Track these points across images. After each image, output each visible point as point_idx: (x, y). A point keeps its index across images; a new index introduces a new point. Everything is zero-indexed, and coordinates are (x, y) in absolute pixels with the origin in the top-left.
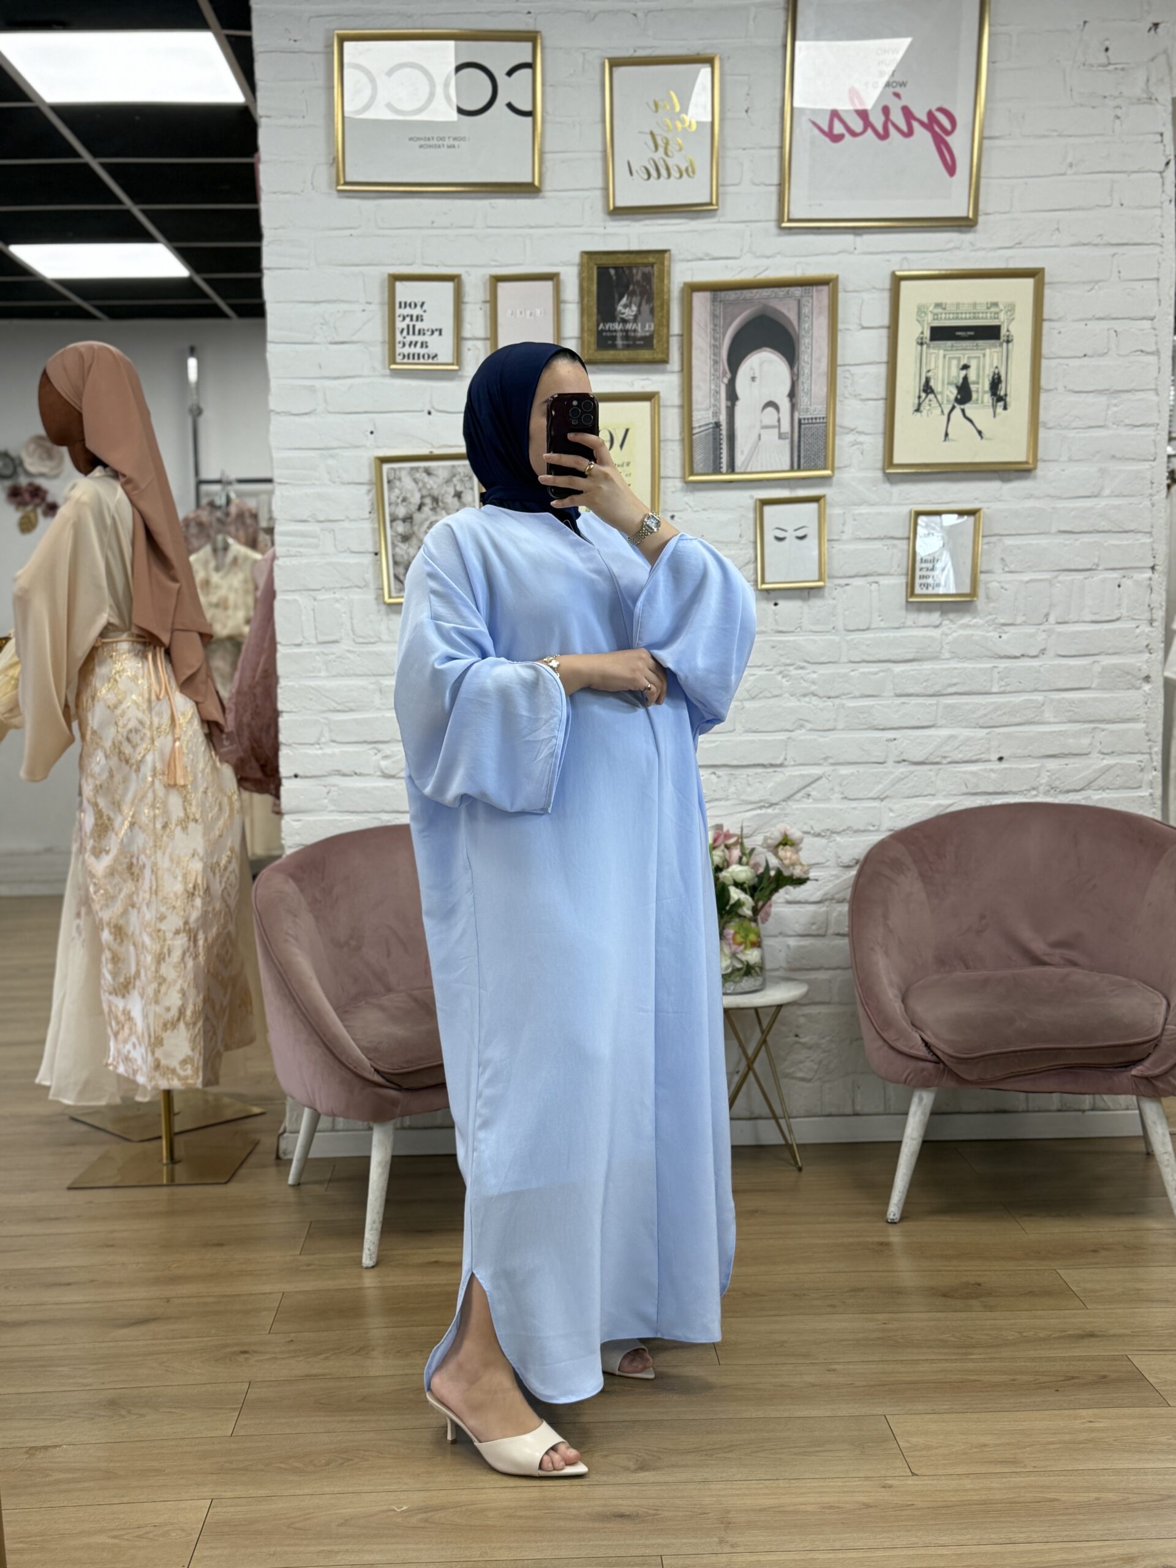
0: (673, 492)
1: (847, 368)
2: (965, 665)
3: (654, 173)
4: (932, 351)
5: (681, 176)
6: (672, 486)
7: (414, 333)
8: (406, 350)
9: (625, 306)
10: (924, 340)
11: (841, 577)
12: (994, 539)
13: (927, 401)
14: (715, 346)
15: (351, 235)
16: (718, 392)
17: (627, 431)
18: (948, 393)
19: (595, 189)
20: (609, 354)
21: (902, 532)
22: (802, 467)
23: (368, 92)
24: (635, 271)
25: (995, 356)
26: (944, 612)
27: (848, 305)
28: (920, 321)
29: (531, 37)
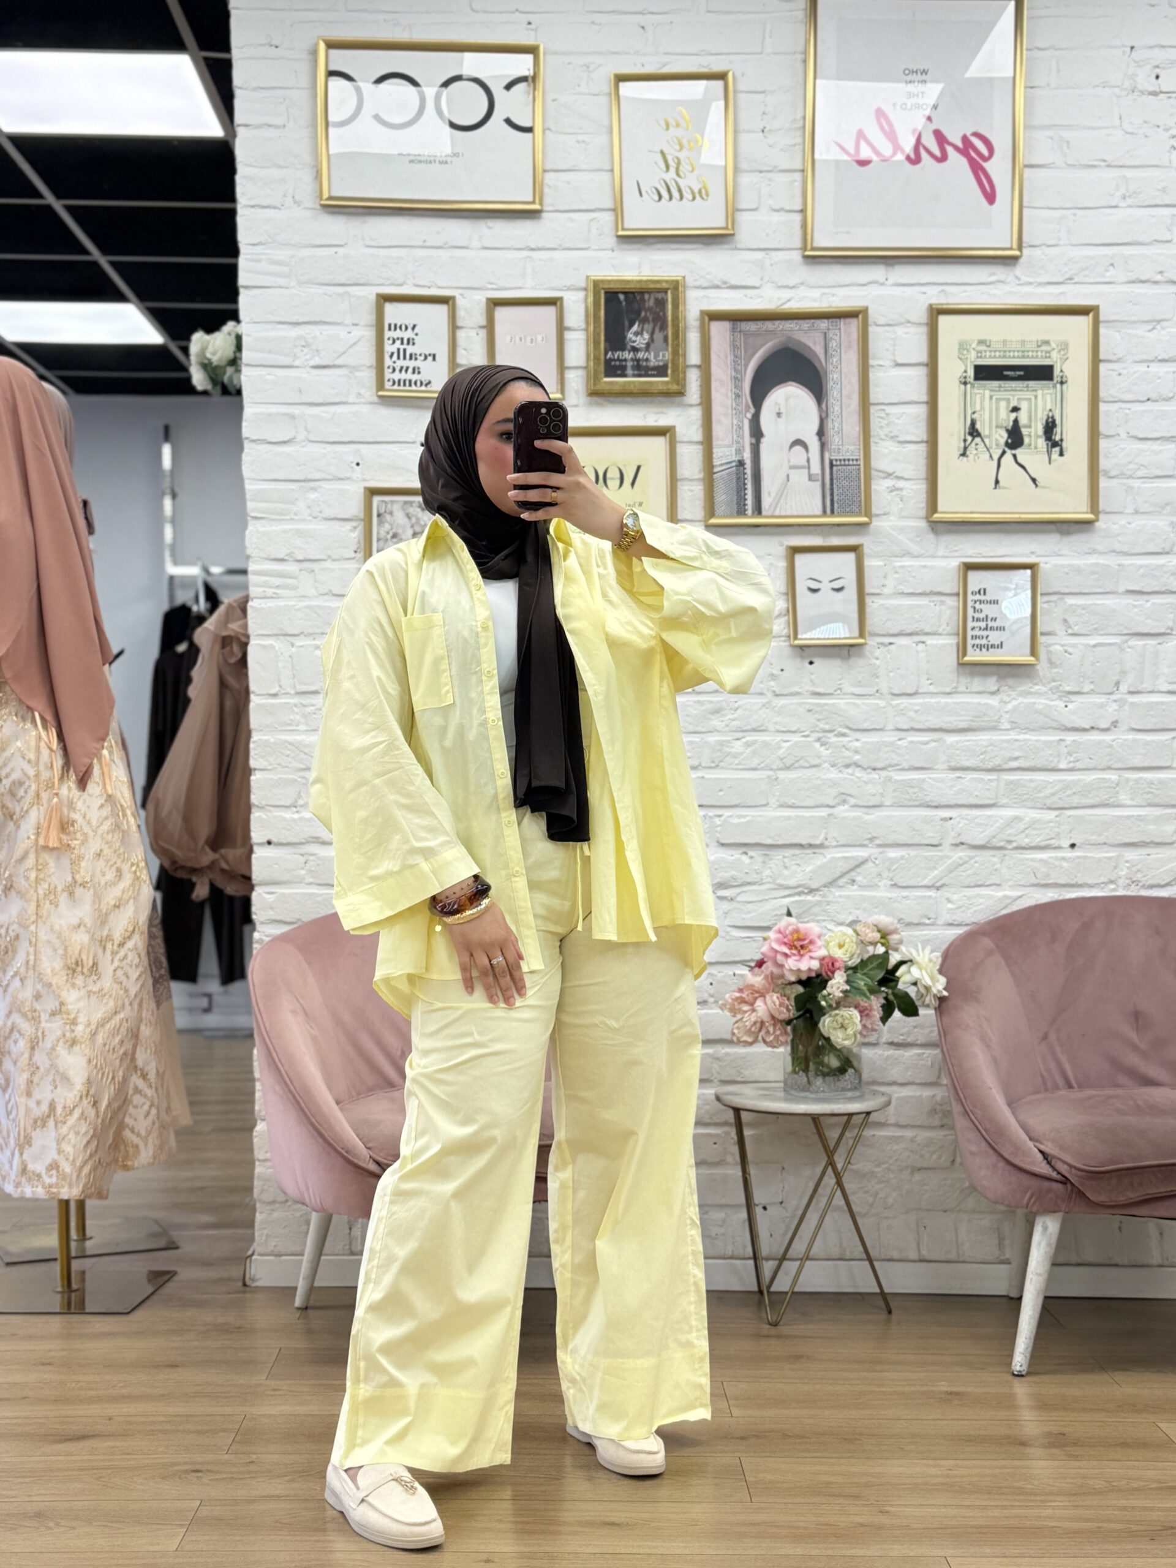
1: (882, 407)
2: (1027, 737)
3: (665, 195)
4: (976, 391)
5: (694, 198)
7: (405, 358)
8: (397, 376)
9: (636, 334)
10: (968, 380)
11: (883, 635)
12: (1054, 598)
13: (973, 444)
14: (736, 378)
15: (336, 254)
16: (740, 428)
17: (639, 468)
18: (997, 436)
19: (605, 212)
21: (952, 586)
22: (835, 512)
23: (353, 102)
24: (646, 298)
25: (1048, 397)
26: (1001, 677)
27: (880, 340)
28: (962, 359)
29: (531, 50)
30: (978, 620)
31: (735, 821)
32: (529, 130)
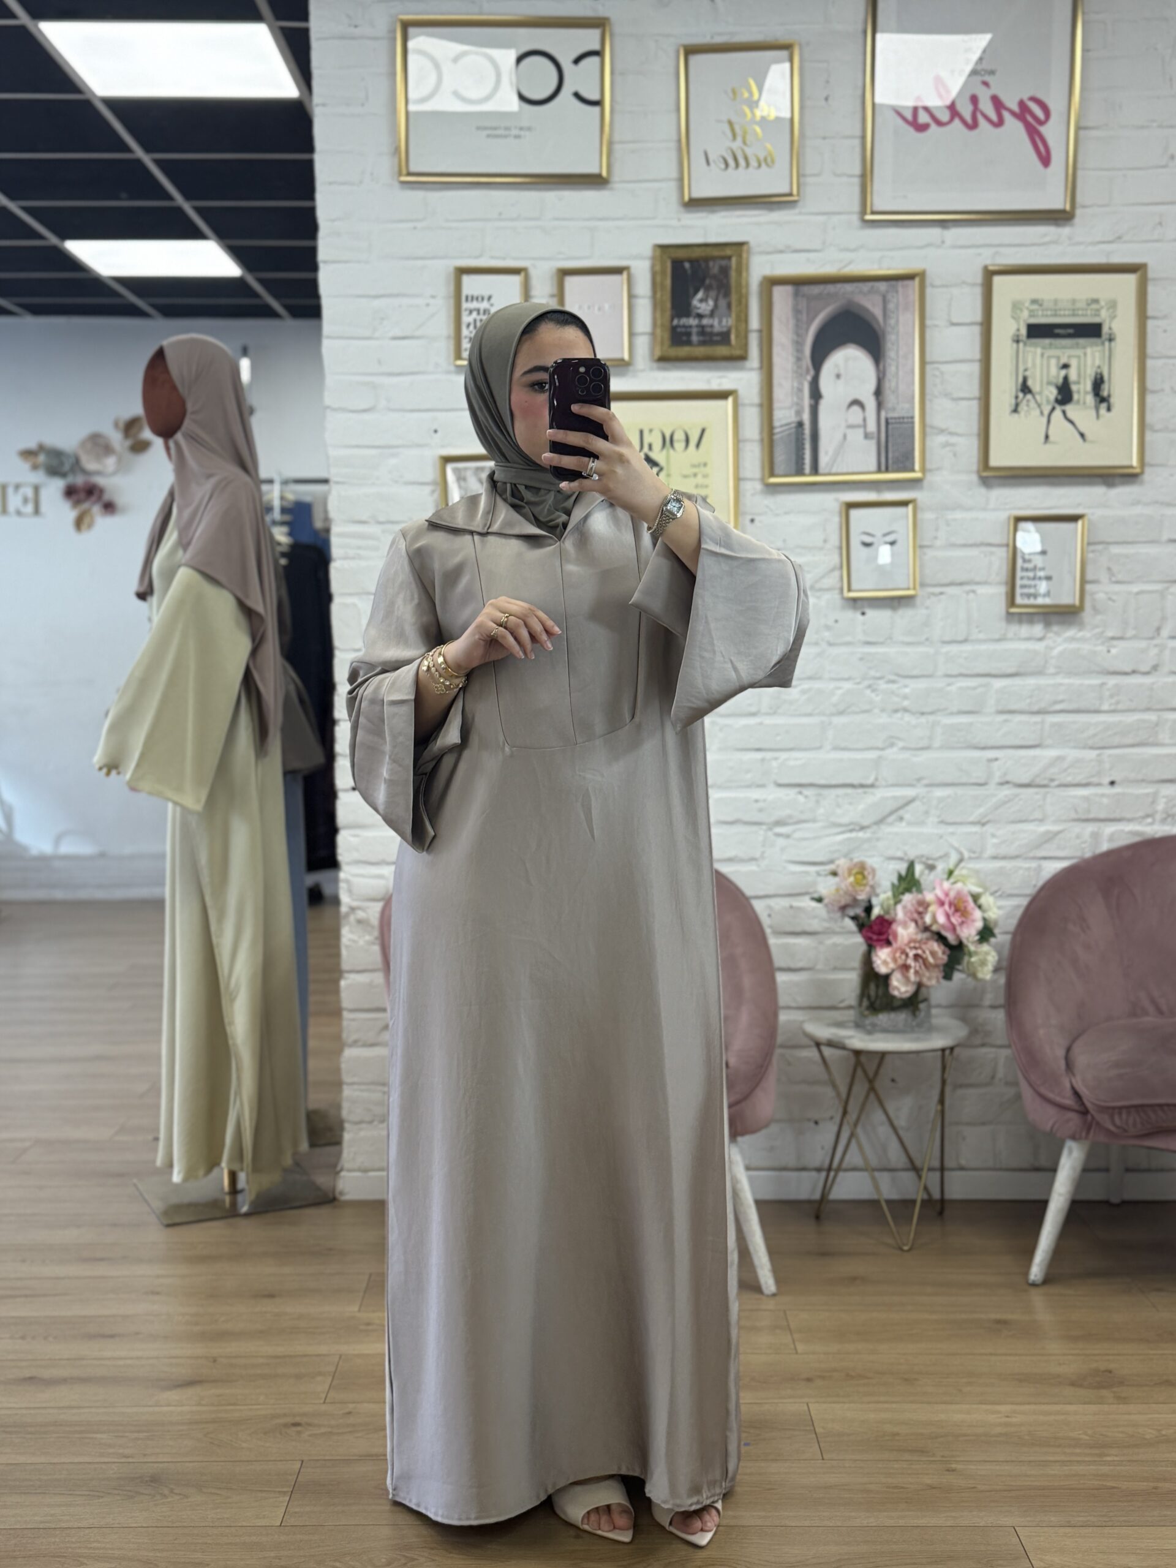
0: (753, 495)
1: (936, 366)
2: (1072, 681)
3: (731, 163)
4: (1028, 349)
5: (759, 166)
6: (752, 487)
9: (701, 301)
10: (1021, 338)
11: (935, 586)
12: (1100, 547)
13: (1025, 402)
14: (797, 342)
15: (415, 228)
16: (800, 390)
17: (703, 431)
19: (670, 180)
20: (684, 351)
21: (1000, 538)
22: (890, 469)
23: (432, 79)
24: (711, 264)
25: (1097, 355)
26: (1048, 624)
27: (937, 301)
28: (1015, 318)
29: (599, 23)
30: (1027, 570)
31: (791, 763)
32: (598, 103)
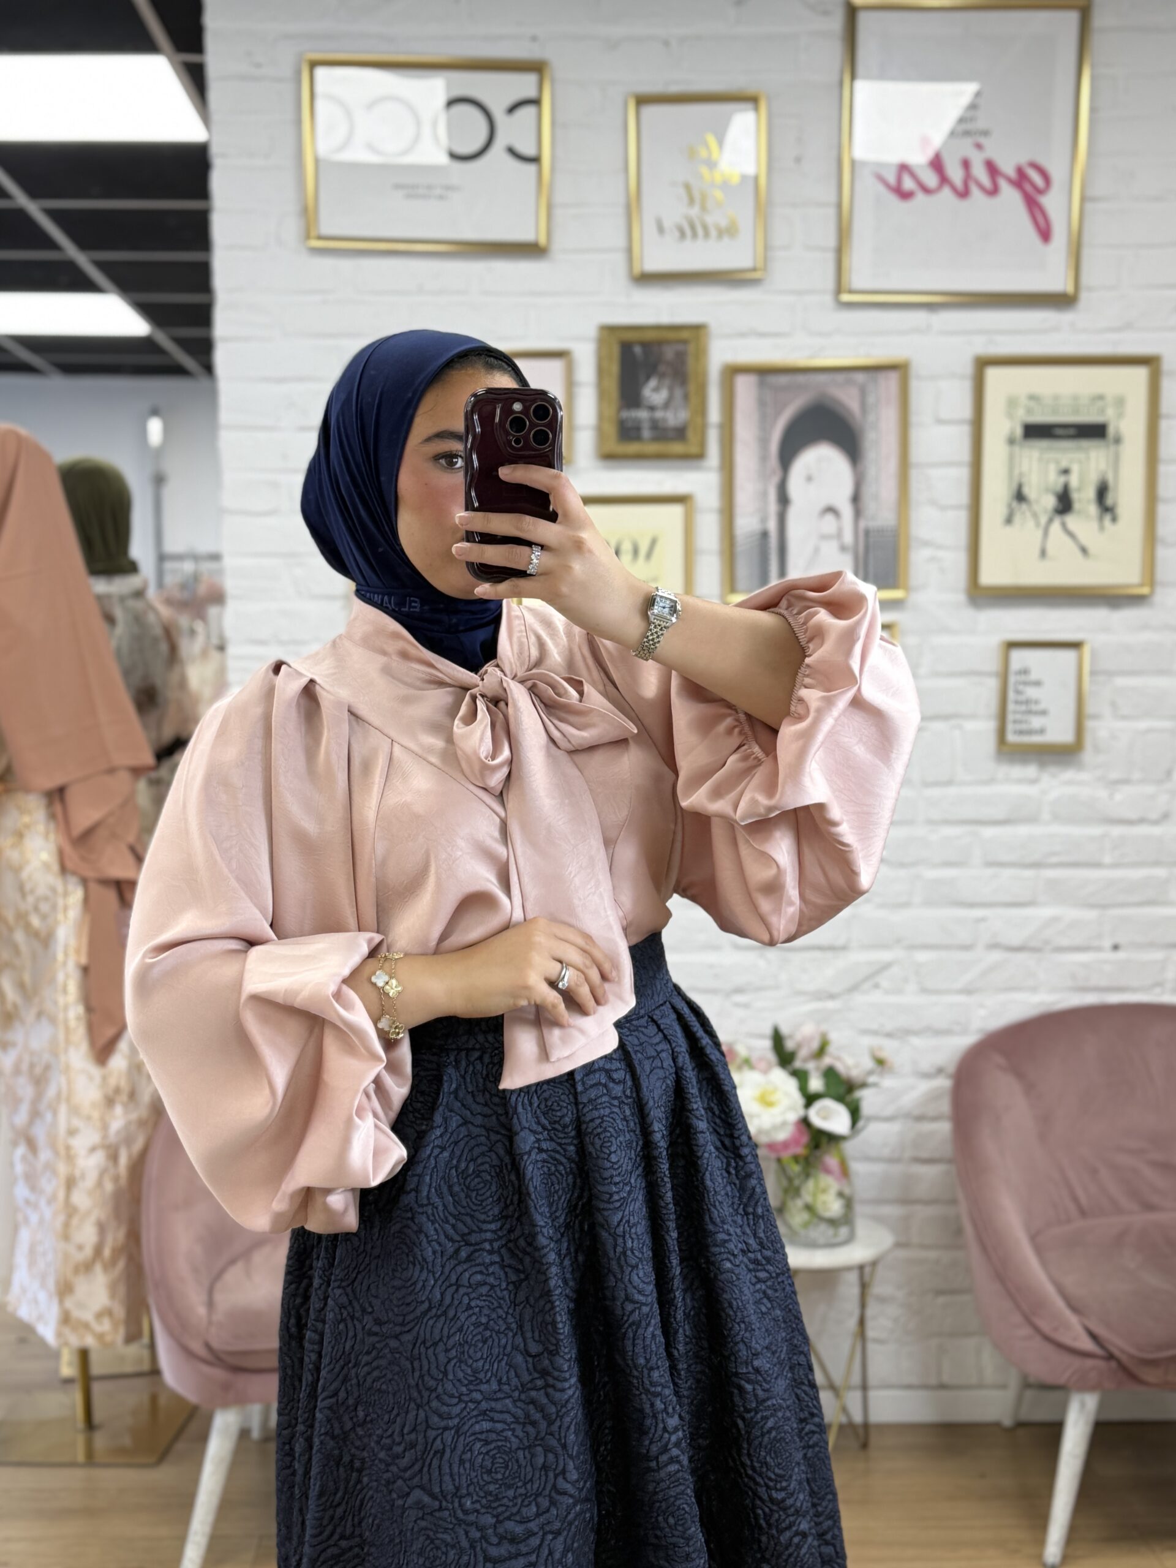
1: (923, 468)
2: (1070, 830)
3: (688, 231)
4: (1024, 450)
5: (721, 236)
9: (654, 390)
10: (1016, 439)
12: (1103, 678)
13: (1019, 512)
14: (762, 439)
15: (325, 301)
16: (764, 494)
17: (655, 539)
19: (617, 249)
20: (633, 448)
21: (993, 665)
23: (344, 129)
24: (665, 348)
25: (1102, 459)
26: (1042, 765)
27: (922, 394)
28: (1010, 415)
29: (536, 67)
30: (1020, 703)
32: (535, 160)
